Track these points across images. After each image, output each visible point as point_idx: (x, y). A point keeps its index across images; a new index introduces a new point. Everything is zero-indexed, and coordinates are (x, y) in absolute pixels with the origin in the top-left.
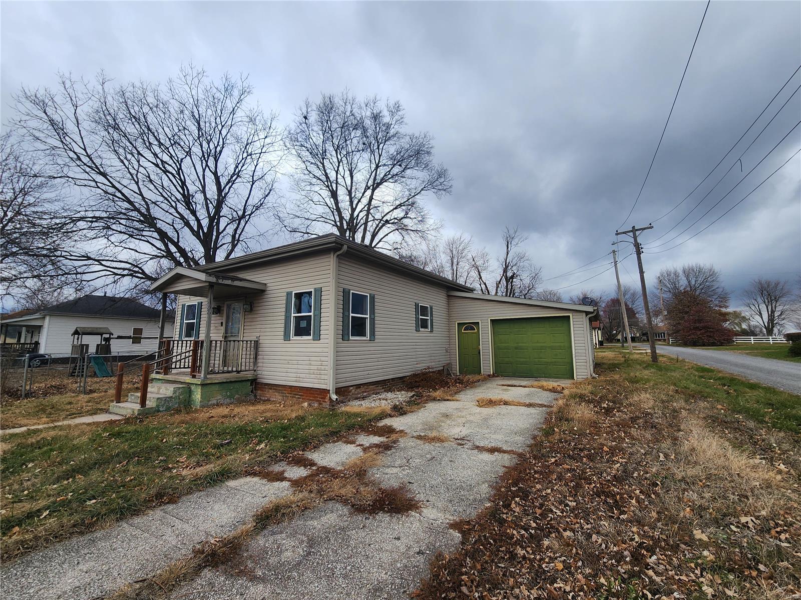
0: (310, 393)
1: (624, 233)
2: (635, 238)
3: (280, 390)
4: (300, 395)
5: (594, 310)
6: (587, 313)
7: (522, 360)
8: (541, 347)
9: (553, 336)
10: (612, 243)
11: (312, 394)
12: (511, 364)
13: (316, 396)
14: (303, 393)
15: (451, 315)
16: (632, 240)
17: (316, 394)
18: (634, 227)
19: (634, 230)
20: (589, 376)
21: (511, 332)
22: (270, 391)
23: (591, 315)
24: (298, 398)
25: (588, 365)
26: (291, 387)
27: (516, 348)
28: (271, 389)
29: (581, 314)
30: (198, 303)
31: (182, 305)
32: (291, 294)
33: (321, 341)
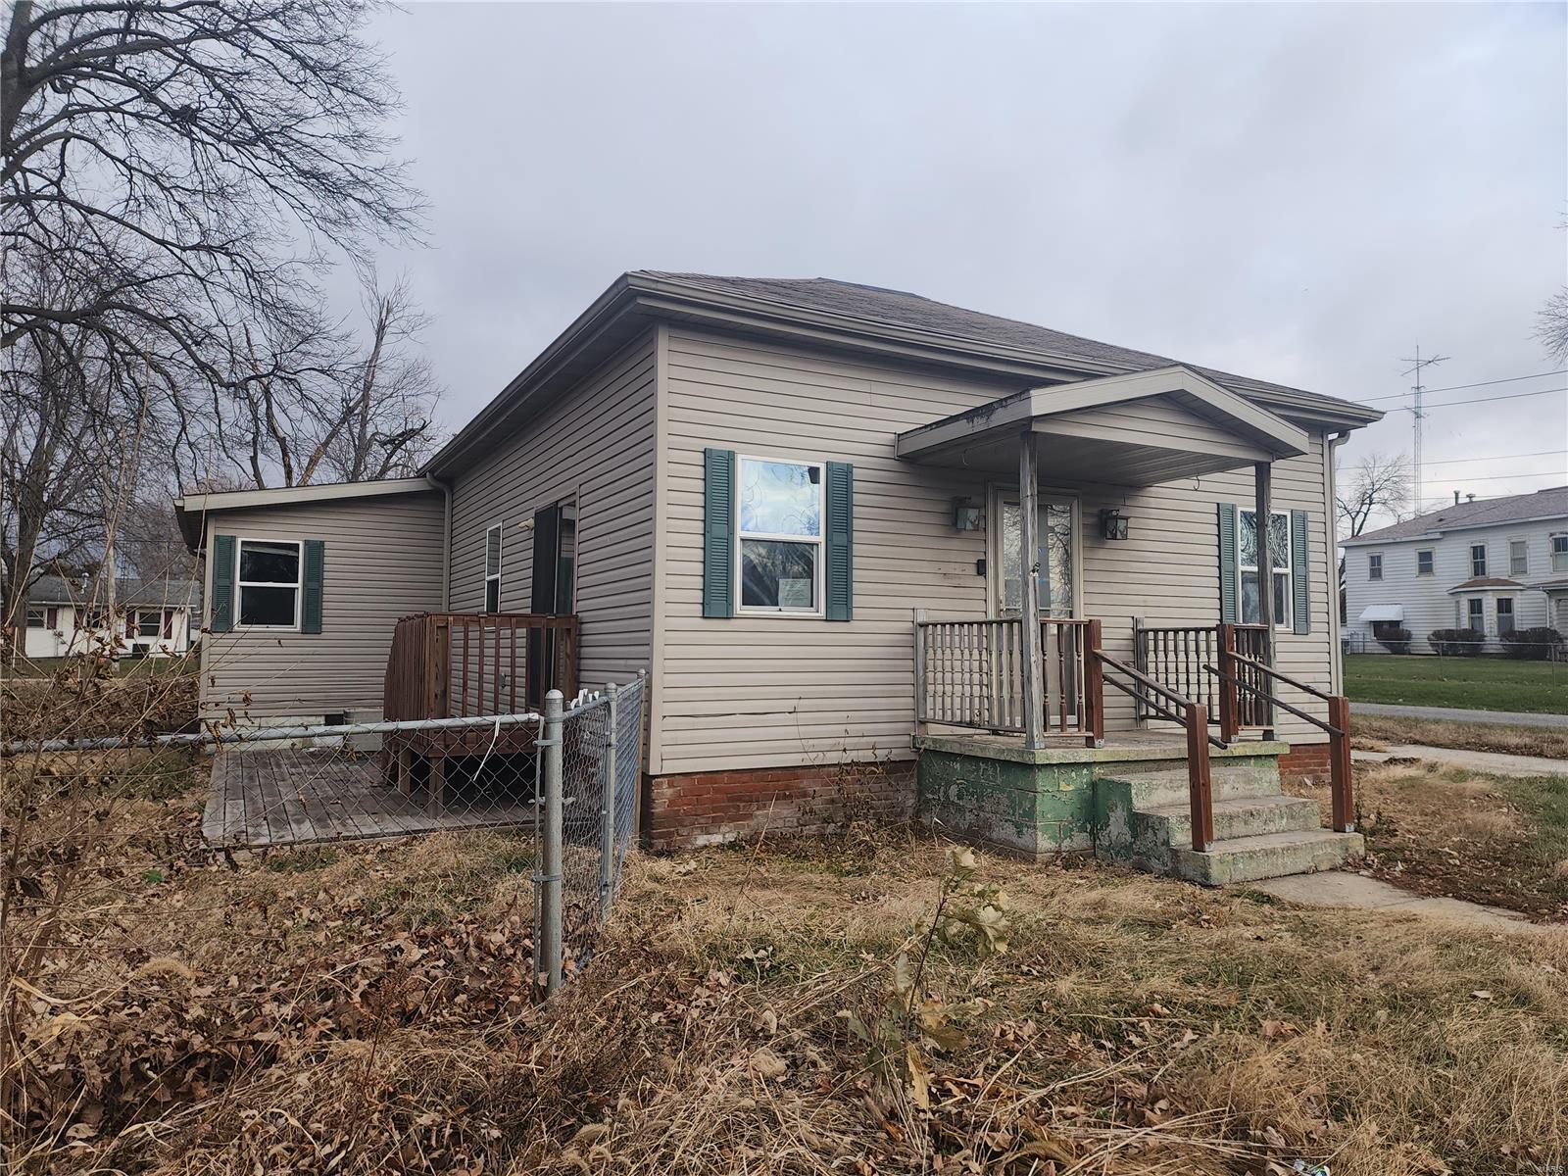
30: (829, 466)
31: (708, 453)
32: (1232, 511)
33: (1311, 637)
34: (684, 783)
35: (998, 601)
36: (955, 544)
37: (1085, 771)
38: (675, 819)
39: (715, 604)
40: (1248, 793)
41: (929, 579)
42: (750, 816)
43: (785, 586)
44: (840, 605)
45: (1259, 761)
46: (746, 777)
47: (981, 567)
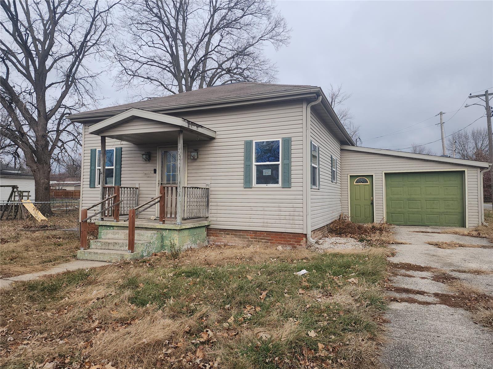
0: (279, 237)
1: (477, 96)
2: (487, 101)
3: (241, 235)
4: (267, 239)
5: (489, 166)
6: (482, 168)
7: (414, 210)
8: (435, 198)
9: (446, 188)
10: (465, 105)
11: (283, 238)
12: (404, 214)
13: (289, 239)
14: (271, 237)
15: (344, 168)
16: (484, 104)
17: (289, 238)
18: (487, 92)
19: (486, 94)
20: (480, 224)
22: (228, 236)
23: (485, 171)
24: (266, 242)
25: (480, 215)
26: (255, 232)
27: (409, 200)
28: (228, 234)
29: (476, 169)
30: (116, 148)
31: (91, 150)
32: (251, 142)
33: (292, 189)
36: (149, 165)
37: (112, 228)
39: (92, 184)
40: (138, 239)
41: (140, 175)
43: (108, 179)
44: (118, 183)
45: (170, 232)
47: (155, 171)
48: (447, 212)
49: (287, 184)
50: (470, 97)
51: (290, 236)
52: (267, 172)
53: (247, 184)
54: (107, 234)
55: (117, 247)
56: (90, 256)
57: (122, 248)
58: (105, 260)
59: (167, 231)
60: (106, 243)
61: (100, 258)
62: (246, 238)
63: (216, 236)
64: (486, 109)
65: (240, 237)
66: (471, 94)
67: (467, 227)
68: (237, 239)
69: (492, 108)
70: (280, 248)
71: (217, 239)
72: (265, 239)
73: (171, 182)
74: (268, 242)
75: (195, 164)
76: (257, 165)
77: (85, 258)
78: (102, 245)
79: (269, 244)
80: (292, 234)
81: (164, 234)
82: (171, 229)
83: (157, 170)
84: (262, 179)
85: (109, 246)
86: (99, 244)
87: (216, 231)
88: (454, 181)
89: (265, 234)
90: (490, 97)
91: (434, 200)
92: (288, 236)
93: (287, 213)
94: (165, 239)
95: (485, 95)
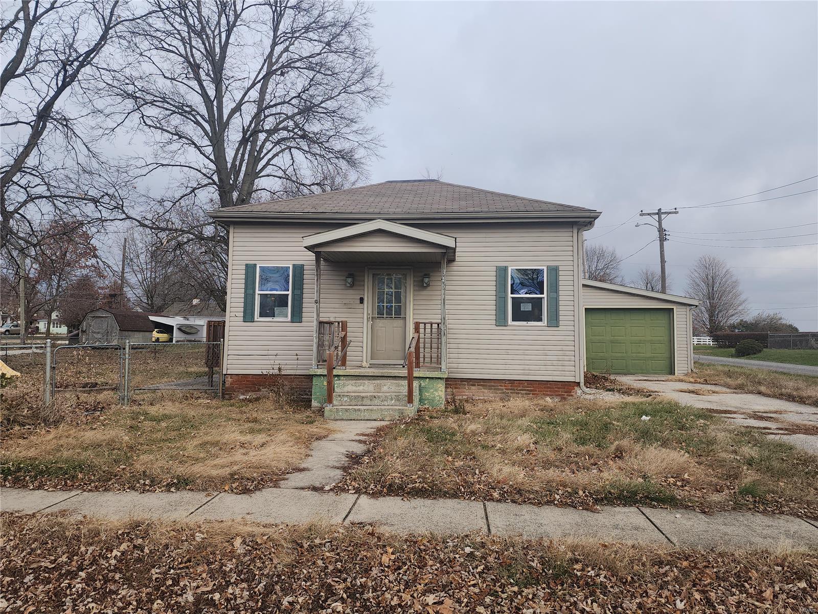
1: (648, 214)
2: (660, 222)
4: (528, 390)
6: (691, 306)
7: (618, 355)
8: (640, 340)
9: (653, 329)
10: (635, 224)
11: (548, 388)
12: (606, 359)
16: (657, 224)
18: (660, 210)
19: (659, 213)
20: (690, 371)
21: (607, 324)
22: (473, 387)
25: (689, 360)
27: (612, 342)
28: (474, 385)
29: (684, 307)
30: (294, 265)
31: (247, 265)
32: (505, 269)
33: (560, 328)
34: (236, 377)
35: (368, 314)
36: (351, 292)
38: (232, 389)
39: (248, 316)
41: (337, 306)
42: (259, 390)
43: (277, 310)
44: (297, 316)
45: (432, 381)
46: (258, 377)
47: (362, 301)
48: (654, 357)
49: (554, 321)
50: (642, 215)
51: (557, 385)
52: (527, 307)
53: (501, 321)
54: (344, 386)
55: (376, 402)
56: (347, 414)
57: (386, 403)
58: (374, 418)
59: (427, 380)
60: (358, 396)
61: (364, 416)
62: (499, 389)
63: (456, 388)
64: (659, 231)
65: (490, 388)
66: (642, 211)
67: (676, 374)
68: (486, 391)
69: (665, 230)
70: (548, 399)
71: (458, 392)
72: (525, 390)
73: (385, 316)
74: (529, 394)
75: (425, 293)
76: (512, 298)
77: (339, 418)
78: (351, 401)
79: (531, 395)
80: (561, 383)
81: (423, 384)
82: (433, 378)
83: (366, 299)
84: (519, 316)
85: (362, 401)
86: (346, 399)
87: (456, 381)
88: (662, 320)
89: (526, 384)
90: (663, 216)
91: (640, 342)
92: (555, 385)
93: (555, 358)
94: (424, 391)
95: (657, 214)
